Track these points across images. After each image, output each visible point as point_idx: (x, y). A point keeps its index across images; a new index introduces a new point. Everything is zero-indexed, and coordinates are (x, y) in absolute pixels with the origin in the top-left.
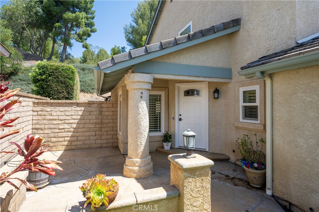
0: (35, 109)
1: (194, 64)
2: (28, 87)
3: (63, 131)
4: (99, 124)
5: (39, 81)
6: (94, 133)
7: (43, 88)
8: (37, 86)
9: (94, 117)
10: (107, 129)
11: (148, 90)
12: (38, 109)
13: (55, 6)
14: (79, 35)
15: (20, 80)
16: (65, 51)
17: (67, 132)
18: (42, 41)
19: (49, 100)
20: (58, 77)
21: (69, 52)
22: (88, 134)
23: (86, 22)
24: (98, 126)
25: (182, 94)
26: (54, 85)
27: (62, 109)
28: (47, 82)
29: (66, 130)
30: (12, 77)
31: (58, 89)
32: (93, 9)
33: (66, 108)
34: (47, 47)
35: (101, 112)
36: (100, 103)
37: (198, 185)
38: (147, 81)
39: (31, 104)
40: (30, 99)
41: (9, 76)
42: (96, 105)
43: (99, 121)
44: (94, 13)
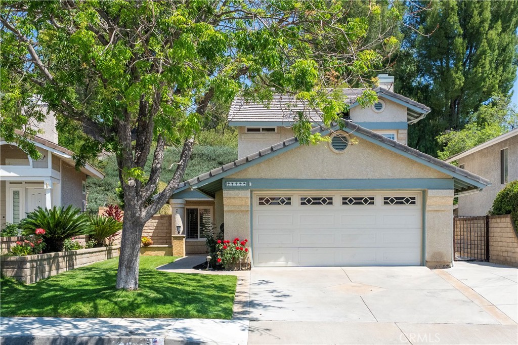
2: (106, 197)
11: (181, 208)
37: (178, 243)
38: (180, 203)
42: (167, 218)
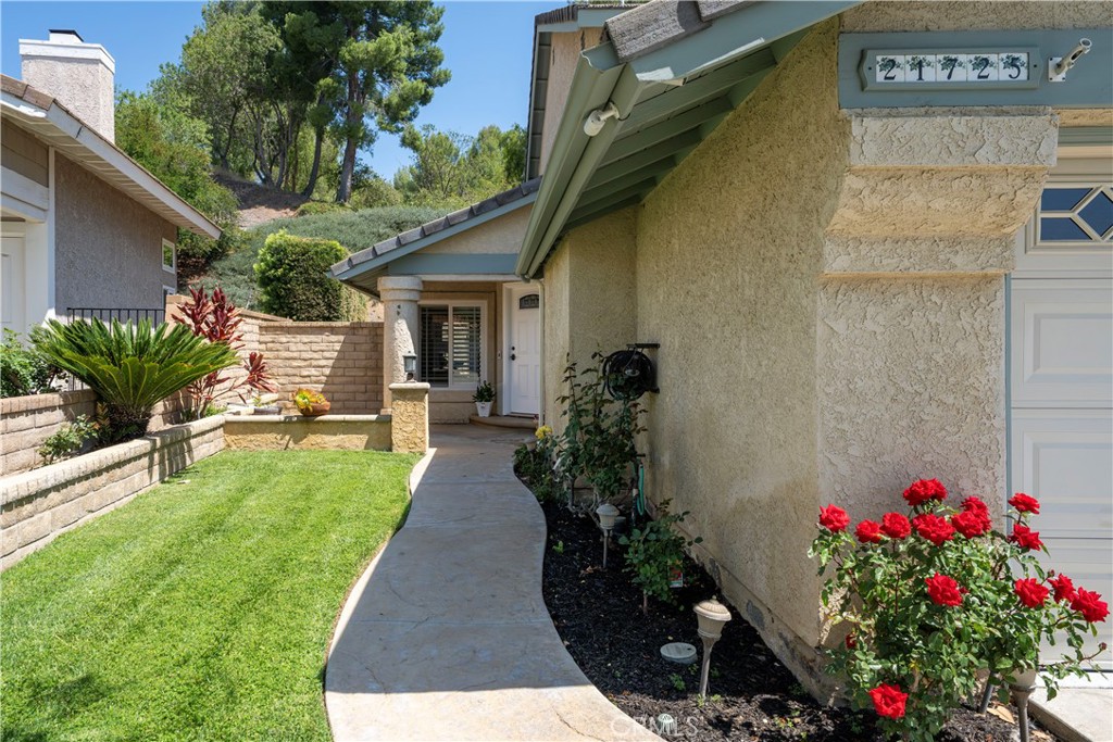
0: (263, 338)
1: (497, 252)
3: (307, 380)
4: (372, 369)
5: (272, 281)
6: (362, 388)
7: (278, 297)
8: (267, 293)
9: (362, 355)
11: (411, 301)
12: (268, 338)
13: (316, 25)
14: (388, 107)
15: (233, 270)
16: (350, 162)
17: (315, 383)
18: (285, 136)
19: (288, 322)
20: (306, 271)
21: (363, 163)
22: (352, 388)
23: (412, 55)
24: (370, 373)
25: (516, 303)
26: (299, 290)
27: (305, 338)
28: (286, 284)
29: (314, 379)
30: (215, 264)
31: (308, 298)
33: (312, 338)
34: (301, 149)
35: (376, 345)
37: (409, 409)
38: (406, 287)
39: (256, 329)
40: (254, 321)
41: (207, 262)
44: (438, 19)
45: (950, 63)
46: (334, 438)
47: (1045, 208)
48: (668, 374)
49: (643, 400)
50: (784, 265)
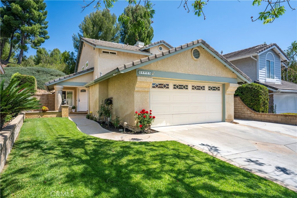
4: (47, 103)
9: (45, 101)
10: (51, 106)
13: (14, 20)
14: (34, 43)
16: (21, 55)
21: (25, 55)
23: (40, 31)
24: (46, 104)
25: (80, 91)
32: (46, 20)
35: (48, 99)
36: (48, 95)
37: (65, 110)
38: (61, 87)
43: (47, 102)
44: (47, 24)
45: (145, 72)
46: (50, 115)
47: (153, 85)
48: (114, 101)
49: (110, 106)
50: (131, 89)
